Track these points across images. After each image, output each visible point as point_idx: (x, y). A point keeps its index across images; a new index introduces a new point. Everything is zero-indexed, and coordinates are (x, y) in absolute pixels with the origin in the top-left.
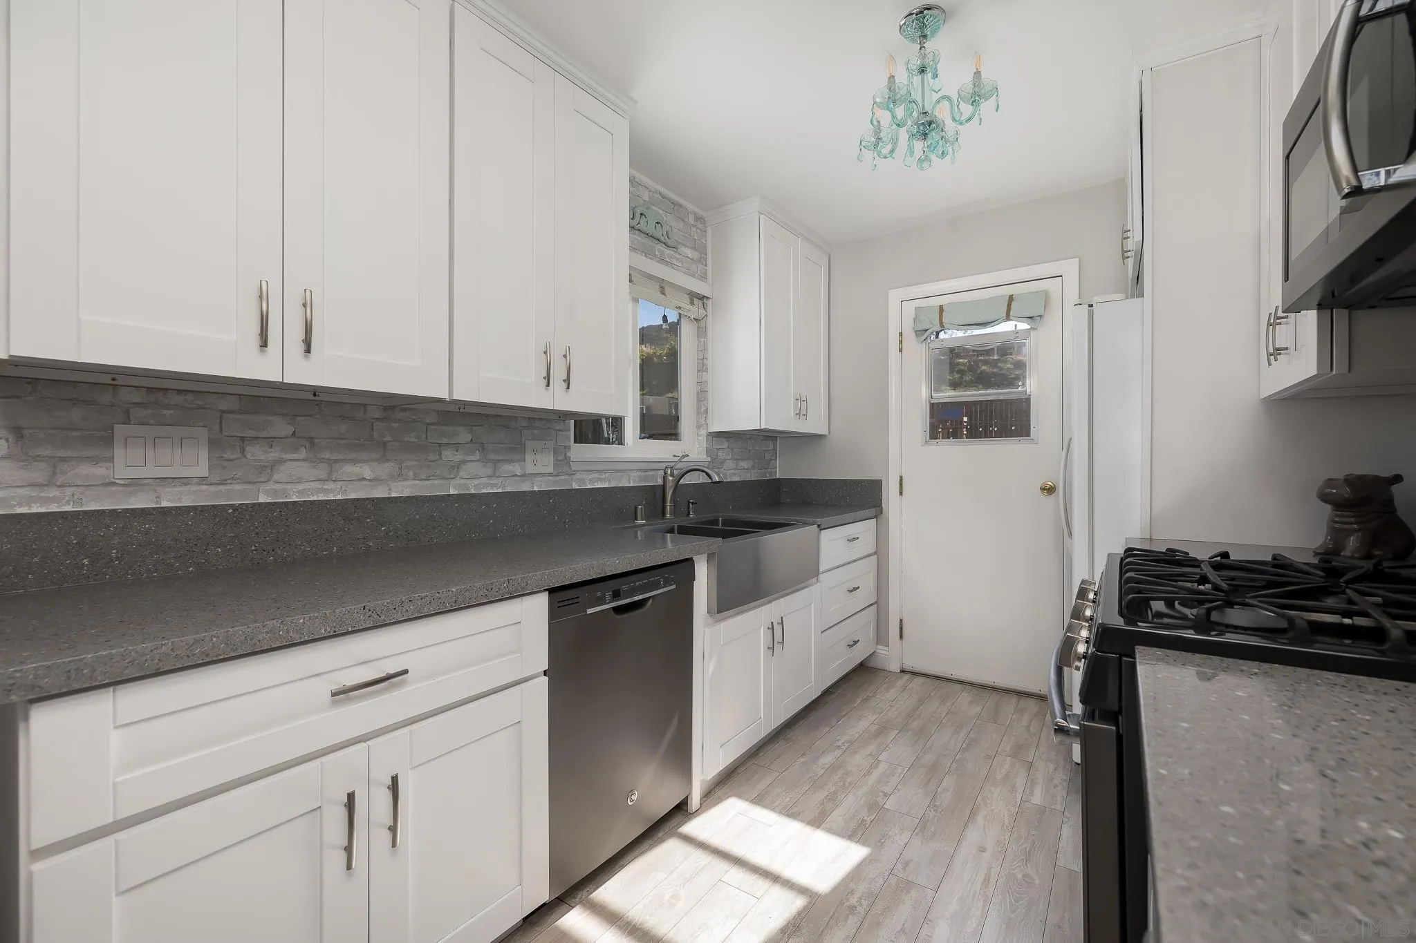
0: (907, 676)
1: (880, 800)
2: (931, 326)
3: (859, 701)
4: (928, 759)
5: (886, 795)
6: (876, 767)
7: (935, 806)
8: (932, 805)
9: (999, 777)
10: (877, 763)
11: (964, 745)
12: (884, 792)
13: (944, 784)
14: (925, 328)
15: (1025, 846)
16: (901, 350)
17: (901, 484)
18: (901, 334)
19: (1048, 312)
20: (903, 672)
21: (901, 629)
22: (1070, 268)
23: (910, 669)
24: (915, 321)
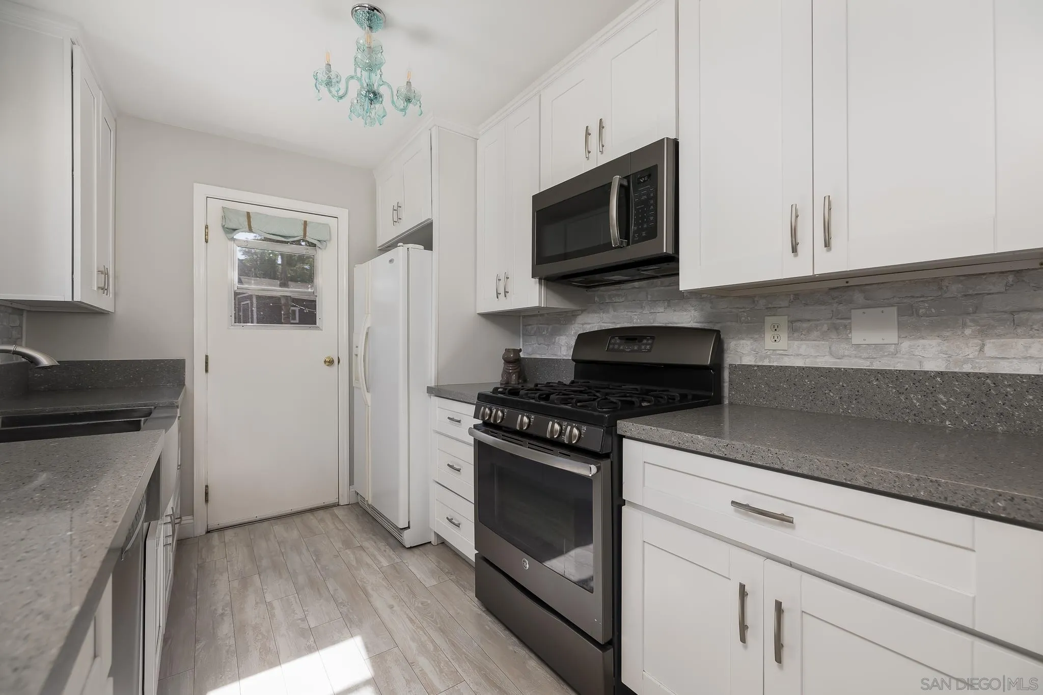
0: (215, 535)
1: (304, 625)
2: (241, 227)
3: (194, 572)
4: (301, 579)
5: (304, 619)
6: (273, 608)
7: (341, 603)
8: (338, 604)
9: (354, 563)
10: (269, 605)
11: (314, 558)
12: (300, 619)
13: (331, 588)
14: (234, 227)
15: (406, 590)
16: (207, 241)
17: (207, 363)
18: (207, 227)
19: (330, 239)
20: (208, 532)
21: (207, 494)
22: (343, 214)
23: (216, 527)
24: (224, 218)
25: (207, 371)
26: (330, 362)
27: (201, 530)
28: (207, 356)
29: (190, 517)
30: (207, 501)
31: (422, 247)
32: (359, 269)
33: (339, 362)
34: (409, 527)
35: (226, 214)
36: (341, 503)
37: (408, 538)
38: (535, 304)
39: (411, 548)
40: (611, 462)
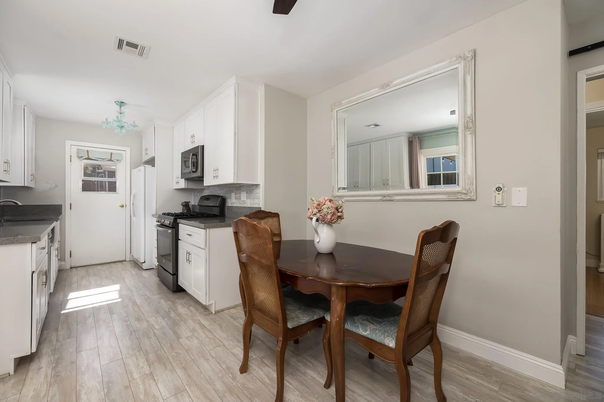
2: (84, 156)
14: (82, 156)
16: (71, 161)
17: (71, 206)
18: (71, 156)
19: (122, 160)
20: (71, 268)
21: (71, 254)
22: (128, 150)
23: (74, 266)
24: (78, 153)
25: (71, 209)
26: (122, 206)
27: (68, 267)
28: (71, 204)
29: (64, 262)
30: (71, 256)
31: (151, 166)
32: (133, 171)
33: (126, 206)
34: (145, 262)
35: (78, 151)
36: (127, 260)
37: (145, 266)
38: (184, 187)
39: (146, 270)
40: (176, 230)
